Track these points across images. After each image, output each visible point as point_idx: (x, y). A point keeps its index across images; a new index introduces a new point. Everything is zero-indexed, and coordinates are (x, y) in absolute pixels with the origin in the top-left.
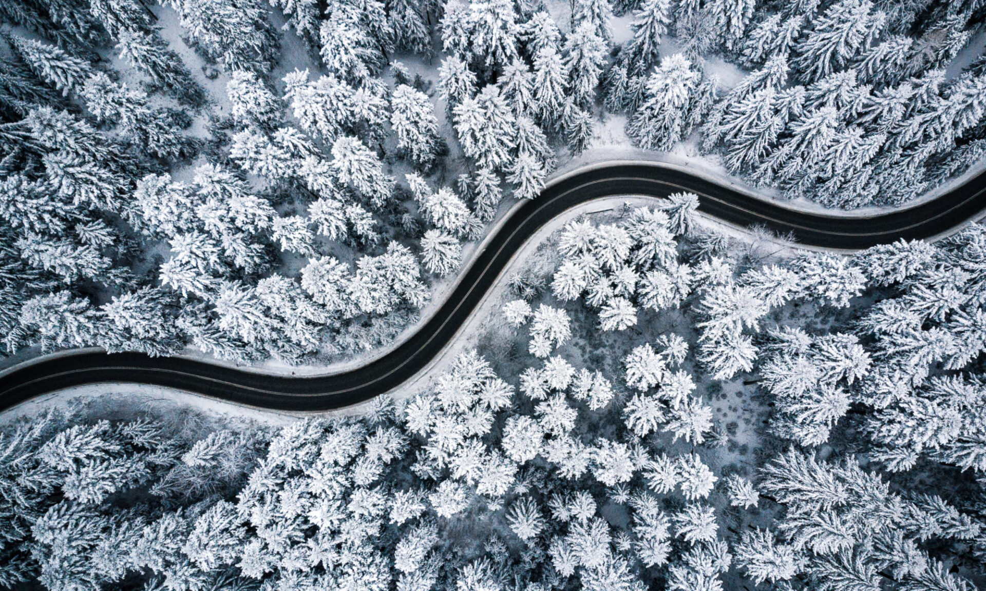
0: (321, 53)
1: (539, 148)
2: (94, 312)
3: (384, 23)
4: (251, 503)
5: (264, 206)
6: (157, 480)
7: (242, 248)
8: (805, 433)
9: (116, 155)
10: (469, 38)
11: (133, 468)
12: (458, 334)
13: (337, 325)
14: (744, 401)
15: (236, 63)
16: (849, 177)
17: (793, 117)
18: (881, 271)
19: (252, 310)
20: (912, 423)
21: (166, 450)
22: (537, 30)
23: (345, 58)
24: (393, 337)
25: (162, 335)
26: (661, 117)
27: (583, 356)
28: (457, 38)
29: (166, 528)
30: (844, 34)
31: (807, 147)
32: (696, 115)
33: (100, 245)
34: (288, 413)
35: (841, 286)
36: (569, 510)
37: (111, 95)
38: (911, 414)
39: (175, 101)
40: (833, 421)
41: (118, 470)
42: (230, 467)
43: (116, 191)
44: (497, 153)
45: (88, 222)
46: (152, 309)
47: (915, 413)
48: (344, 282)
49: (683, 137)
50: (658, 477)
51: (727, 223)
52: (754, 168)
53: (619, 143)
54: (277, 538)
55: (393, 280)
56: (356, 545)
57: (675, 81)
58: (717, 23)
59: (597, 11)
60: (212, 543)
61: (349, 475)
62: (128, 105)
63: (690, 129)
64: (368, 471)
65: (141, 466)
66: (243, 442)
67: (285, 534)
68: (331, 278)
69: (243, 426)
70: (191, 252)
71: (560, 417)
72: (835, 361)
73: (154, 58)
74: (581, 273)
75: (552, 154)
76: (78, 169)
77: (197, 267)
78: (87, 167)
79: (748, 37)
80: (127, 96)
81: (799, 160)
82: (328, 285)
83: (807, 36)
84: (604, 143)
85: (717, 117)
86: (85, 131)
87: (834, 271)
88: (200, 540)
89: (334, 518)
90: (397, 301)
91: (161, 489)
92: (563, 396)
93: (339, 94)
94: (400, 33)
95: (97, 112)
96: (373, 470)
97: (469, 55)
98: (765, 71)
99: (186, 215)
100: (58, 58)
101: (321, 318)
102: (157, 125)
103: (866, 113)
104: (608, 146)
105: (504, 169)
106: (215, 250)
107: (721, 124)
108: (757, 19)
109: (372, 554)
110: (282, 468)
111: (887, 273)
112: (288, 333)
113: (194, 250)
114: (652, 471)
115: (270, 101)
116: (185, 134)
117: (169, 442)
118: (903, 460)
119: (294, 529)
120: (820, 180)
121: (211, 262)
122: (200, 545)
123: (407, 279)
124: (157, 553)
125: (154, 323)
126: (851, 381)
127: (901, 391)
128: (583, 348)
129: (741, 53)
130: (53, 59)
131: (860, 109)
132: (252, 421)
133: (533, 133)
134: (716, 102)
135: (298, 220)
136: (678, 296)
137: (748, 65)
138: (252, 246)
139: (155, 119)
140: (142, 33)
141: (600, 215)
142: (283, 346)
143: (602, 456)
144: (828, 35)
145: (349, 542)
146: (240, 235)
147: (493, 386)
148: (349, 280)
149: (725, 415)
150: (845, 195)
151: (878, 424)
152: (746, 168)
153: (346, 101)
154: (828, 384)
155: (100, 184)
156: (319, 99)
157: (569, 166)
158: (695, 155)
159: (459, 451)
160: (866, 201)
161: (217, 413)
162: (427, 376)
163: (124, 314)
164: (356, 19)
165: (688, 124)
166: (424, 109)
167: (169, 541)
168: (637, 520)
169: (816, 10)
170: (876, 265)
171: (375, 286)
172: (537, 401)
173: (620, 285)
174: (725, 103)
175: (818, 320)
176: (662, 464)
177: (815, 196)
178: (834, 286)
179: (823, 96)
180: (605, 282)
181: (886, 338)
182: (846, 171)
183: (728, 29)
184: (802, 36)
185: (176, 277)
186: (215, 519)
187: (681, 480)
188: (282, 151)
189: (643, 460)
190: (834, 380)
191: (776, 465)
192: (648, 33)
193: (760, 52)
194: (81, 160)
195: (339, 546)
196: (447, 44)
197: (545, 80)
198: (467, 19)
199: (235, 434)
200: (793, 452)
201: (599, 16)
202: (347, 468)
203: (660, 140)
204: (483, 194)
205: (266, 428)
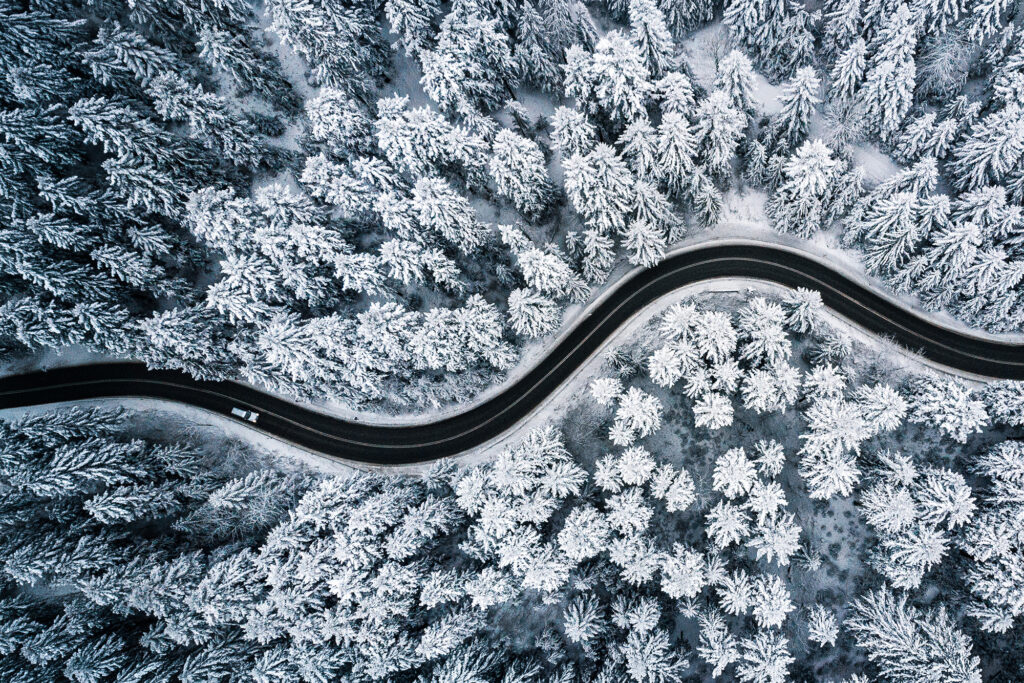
0: (421, 82)
1: (660, 216)
2: (132, 326)
3: (508, 56)
4: (270, 560)
5: (332, 239)
6: (185, 515)
7: (302, 279)
8: (896, 574)
9: (182, 159)
10: (592, 89)
11: (159, 498)
12: (545, 403)
13: (407, 374)
14: (852, 523)
15: (331, 78)
16: (993, 299)
17: (936, 226)
18: (1006, 409)
19: (302, 348)
20: (1009, 584)
21: (202, 482)
22: (668, 90)
23: (444, 92)
24: (472, 396)
25: (209, 359)
26: (796, 203)
27: (683, 445)
28: (578, 86)
29: (178, 571)
30: (999, 148)
31: (948, 260)
32: (839, 206)
33: (154, 252)
34: (342, 460)
35: (958, 420)
36: (628, 618)
37: (179, 96)
38: (1009, 573)
39: (270, 106)
40: (927, 565)
41: (141, 498)
42: (258, 514)
43: (178, 198)
44: (608, 215)
45: (144, 226)
46: (199, 330)
47: (1013, 574)
48: (407, 334)
49: (823, 226)
50: (729, 596)
51: (858, 327)
52: (893, 273)
53: (756, 221)
54: (288, 604)
55: (467, 338)
56: (377, 625)
57: (812, 168)
58: (870, 111)
59: (736, 80)
60: (219, 597)
61: (382, 546)
62: (199, 108)
63: (830, 220)
64: (403, 544)
65: (169, 496)
66: (284, 487)
67: (300, 599)
68: (390, 328)
69: (291, 468)
70: (243, 277)
71: (629, 516)
72: (939, 500)
73: (238, 61)
74: (676, 361)
75: (680, 222)
76: (132, 171)
77: (249, 292)
78: (143, 170)
79: (904, 130)
80: (199, 99)
81: (938, 273)
82: (387, 335)
83: (964, 140)
84: (740, 218)
85: (858, 212)
86: (147, 130)
87: (952, 402)
88: (205, 592)
89: (356, 591)
90: (474, 359)
91: (188, 525)
92: (639, 492)
93: (430, 129)
94: (526, 69)
95: (163, 112)
96: (409, 544)
97: (593, 106)
98: (914, 172)
99: (243, 236)
100: (139, 48)
101: (385, 367)
102: (234, 132)
103: (1018, 235)
104: (745, 222)
105: (619, 232)
106: (272, 277)
107: (863, 219)
108: (915, 113)
109: (397, 637)
110: (313, 526)
111: (1012, 413)
112: (345, 376)
113: (246, 275)
114: (725, 588)
115: (358, 124)
116: (274, 142)
117: (206, 474)
118: (998, 621)
119: (312, 596)
120: (963, 297)
121: (267, 289)
122: (204, 598)
123: (485, 338)
124: (159, 597)
125: (199, 345)
126: (951, 526)
127: (1002, 547)
128: (684, 438)
129: (895, 147)
130: (132, 48)
131: (1010, 228)
132: (302, 464)
133: (653, 200)
134: (862, 195)
135: (367, 259)
136: (783, 401)
137: (903, 160)
138: (317, 279)
139: (232, 125)
140: (227, 34)
141: (724, 295)
142: (343, 390)
143: (670, 565)
144: (983, 145)
145: (370, 620)
146: (302, 266)
147: (559, 471)
148: (414, 331)
149: (829, 534)
150: (988, 317)
151: (979, 577)
152: (883, 271)
153: (439, 138)
154: (928, 525)
155: (157, 188)
156: (408, 132)
157: (699, 238)
158: (836, 247)
159: (508, 539)
160: (1011, 327)
161: (266, 450)
162: (503, 444)
163: (161, 332)
164: (468, 50)
165: (829, 214)
166: (529, 157)
167: (175, 586)
168: (702, 640)
169: (976, 115)
170: (1001, 402)
171: (444, 342)
172: (609, 494)
173: (718, 381)
174: (869, 199)
175: (944, 448)
176: (738, 581)
177: (957, 313)
178: (951, 418)
179: (972, 209)
180: (702, 374)
181: (998, 483)
182: (990, 292)
183: (882, 120)
184: (959, 139)
185: (221, 301)
186: (230, 571)
187: (754, 604)
188: (359, 183)
189: (716, 575)
190: (937, 521)
191: (865, 603)
192: (794, 111)
193: (914, 149)
194: (139, 161)
195: (359, 621)
196: (567, 92)
197: (668, 146)
198: (589, 68)
199: (280, 475)
200: (883, 591)
201: (739, 85)
202: (382, 537)
203: (796, 226)
204: (591, 256)
205: (317, 474)
